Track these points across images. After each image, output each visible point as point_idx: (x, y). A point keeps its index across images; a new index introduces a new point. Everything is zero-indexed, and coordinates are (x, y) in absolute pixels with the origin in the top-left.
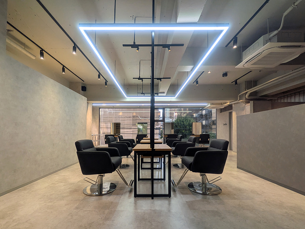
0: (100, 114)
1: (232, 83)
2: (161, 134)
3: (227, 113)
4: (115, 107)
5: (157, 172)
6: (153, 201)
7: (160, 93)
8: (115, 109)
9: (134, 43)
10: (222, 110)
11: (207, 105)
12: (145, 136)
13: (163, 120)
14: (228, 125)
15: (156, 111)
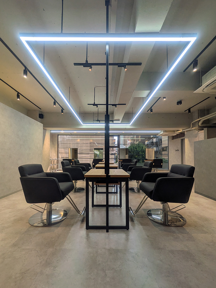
0: (59, 140)
1: (185, 111)
2: (116, 159)
3: (179, 140)
4: (72, 134)
5: (113, 197)
6: (109, 235)
7: (115, 120)
8: (72, 136)
9: (87, 61)
10: (174, 138)
11: (160, 133)
12: (101, 160)
13: (118, 146)
14: (180, 151)
15: (110, 138)
